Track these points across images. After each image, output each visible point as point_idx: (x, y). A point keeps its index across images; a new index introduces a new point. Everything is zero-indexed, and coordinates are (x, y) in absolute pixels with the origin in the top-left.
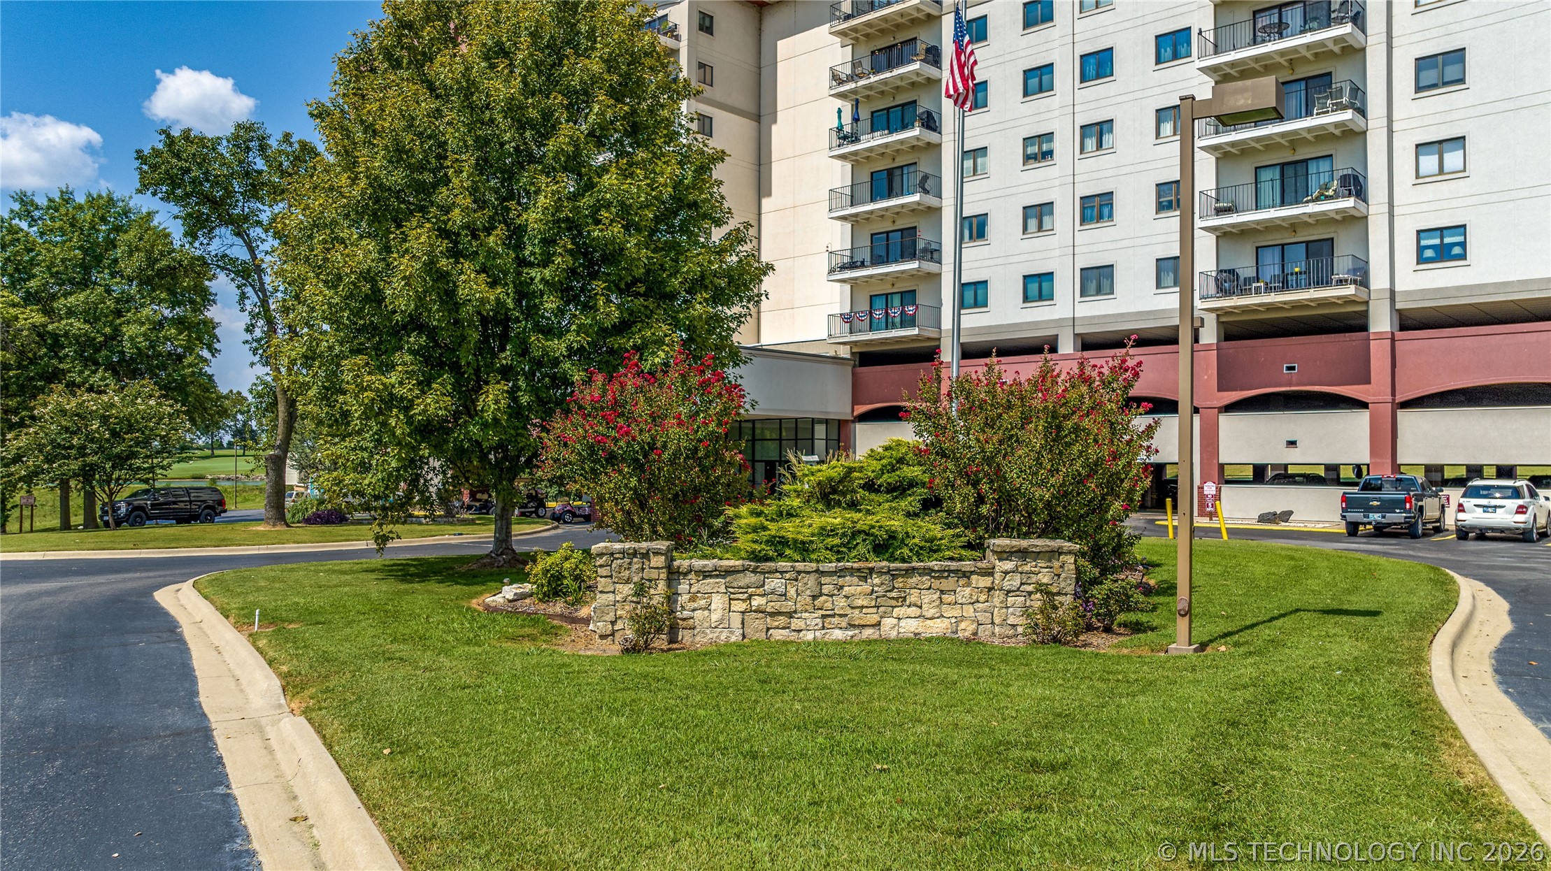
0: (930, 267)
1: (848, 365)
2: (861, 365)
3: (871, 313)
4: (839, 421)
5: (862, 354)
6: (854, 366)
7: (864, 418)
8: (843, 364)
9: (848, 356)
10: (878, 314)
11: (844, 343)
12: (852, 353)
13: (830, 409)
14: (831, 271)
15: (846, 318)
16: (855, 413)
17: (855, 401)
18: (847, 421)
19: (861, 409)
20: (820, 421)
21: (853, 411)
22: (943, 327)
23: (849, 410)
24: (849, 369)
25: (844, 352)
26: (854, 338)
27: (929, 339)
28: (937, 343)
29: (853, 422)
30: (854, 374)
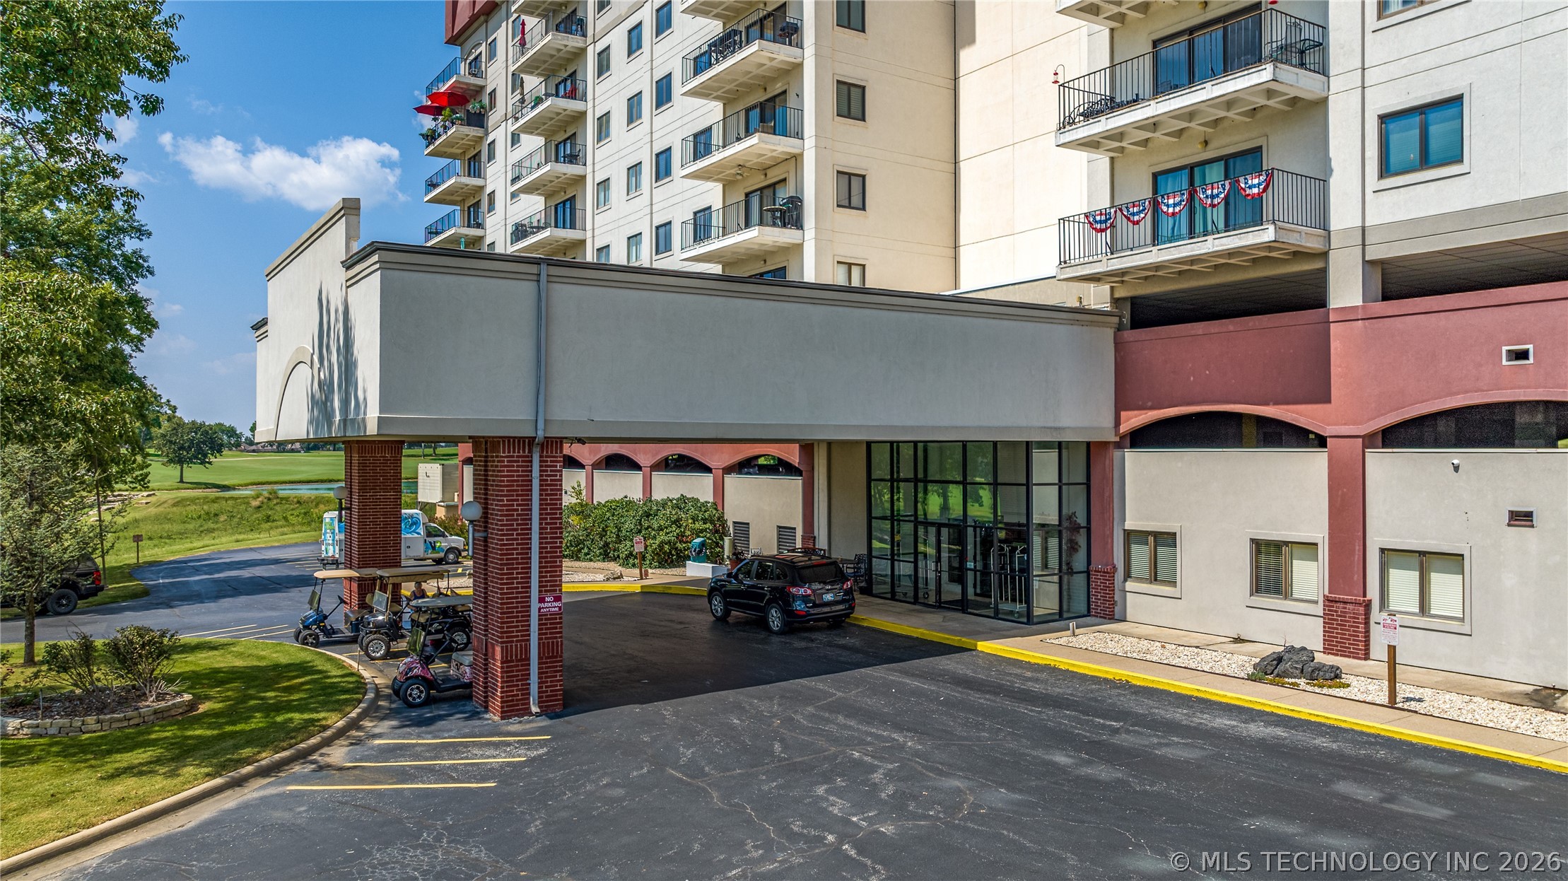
0: (1301, 82)
1: (1105, 324)
2: (1137, 323)
3: (1156, 205)
4: (1088, 444)
5: (1134, 301)
6: (1120, 328)
7: (1141, 438)
8: (1092, 323)
9: (1107, 307)
10: (1172, 204)
11: (1094, 278)
12: (1116, 301)
13: (1066, 421)
14: (1067, 123)
15: (1099, 222)
16: (1124, 428)
17: (1122, 402)
18: (1104, 445)
19: (1135, 419)
20: (1045, 445)
21: (1117, 423)
22: (1336, 224)
23: (1108, 422)
24: (1110, 333)
25: (1098, 297)
26: (1117, 264)
27: (1299, 255)
28: (1318, 265)
29: (1119, 445)
30: (1118, 345)
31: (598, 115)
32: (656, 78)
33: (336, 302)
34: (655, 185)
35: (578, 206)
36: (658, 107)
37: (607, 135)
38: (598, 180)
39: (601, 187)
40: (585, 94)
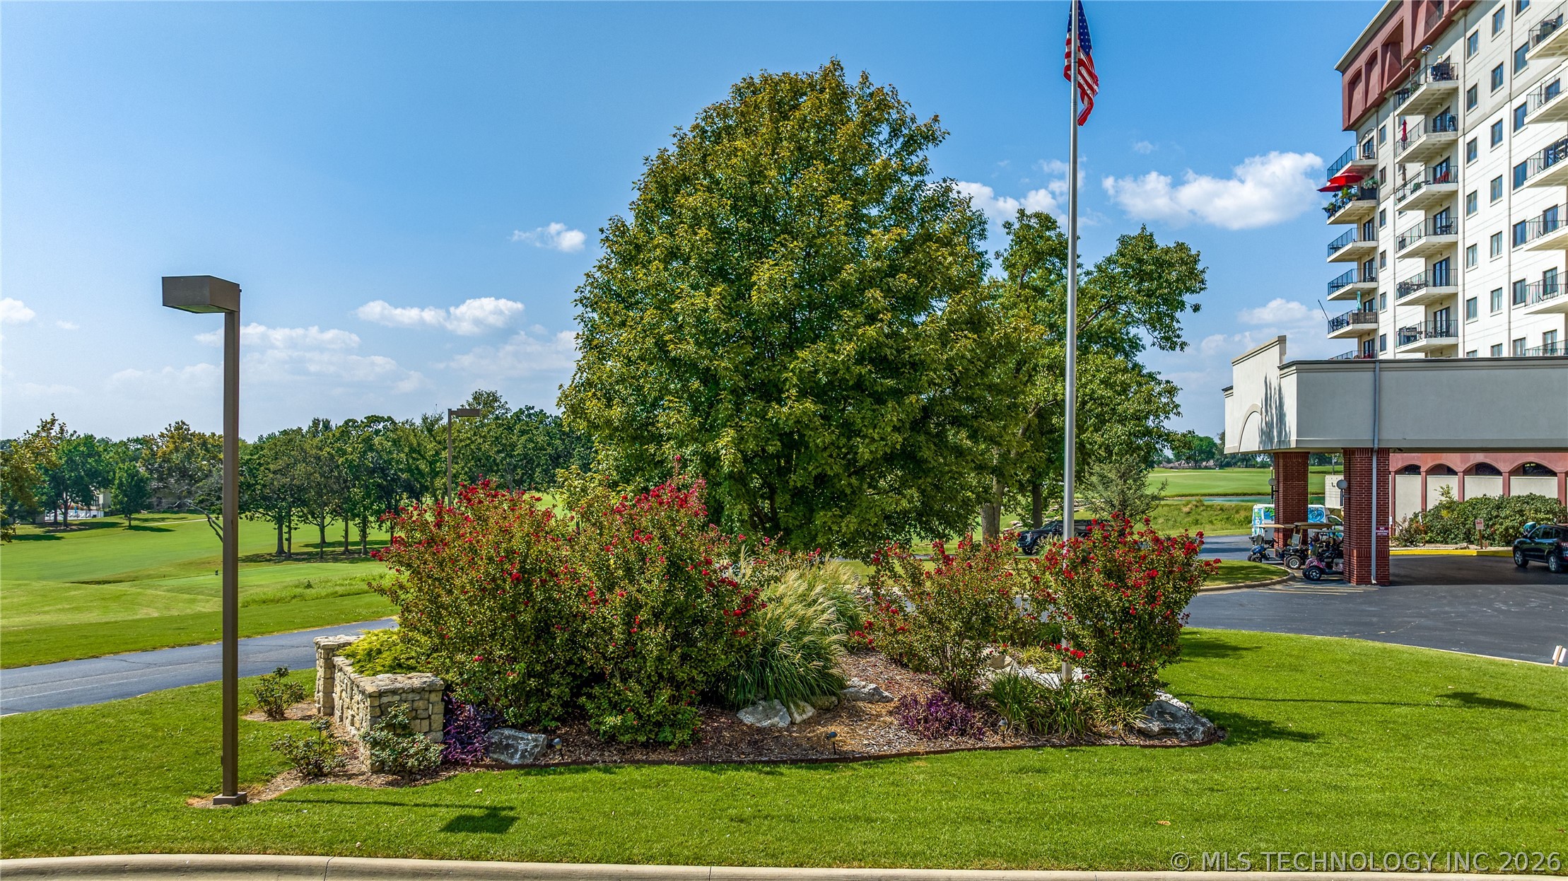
31: (1467, 193)
32: (1514, 165)
33: (1275, 384)
34: (1512, 250)
35: (1452, 267)
36: (1515, 188)
37: (1475, 209)
38: (1467, 245)
39: (1471, 250)
40: (1457, 176)
